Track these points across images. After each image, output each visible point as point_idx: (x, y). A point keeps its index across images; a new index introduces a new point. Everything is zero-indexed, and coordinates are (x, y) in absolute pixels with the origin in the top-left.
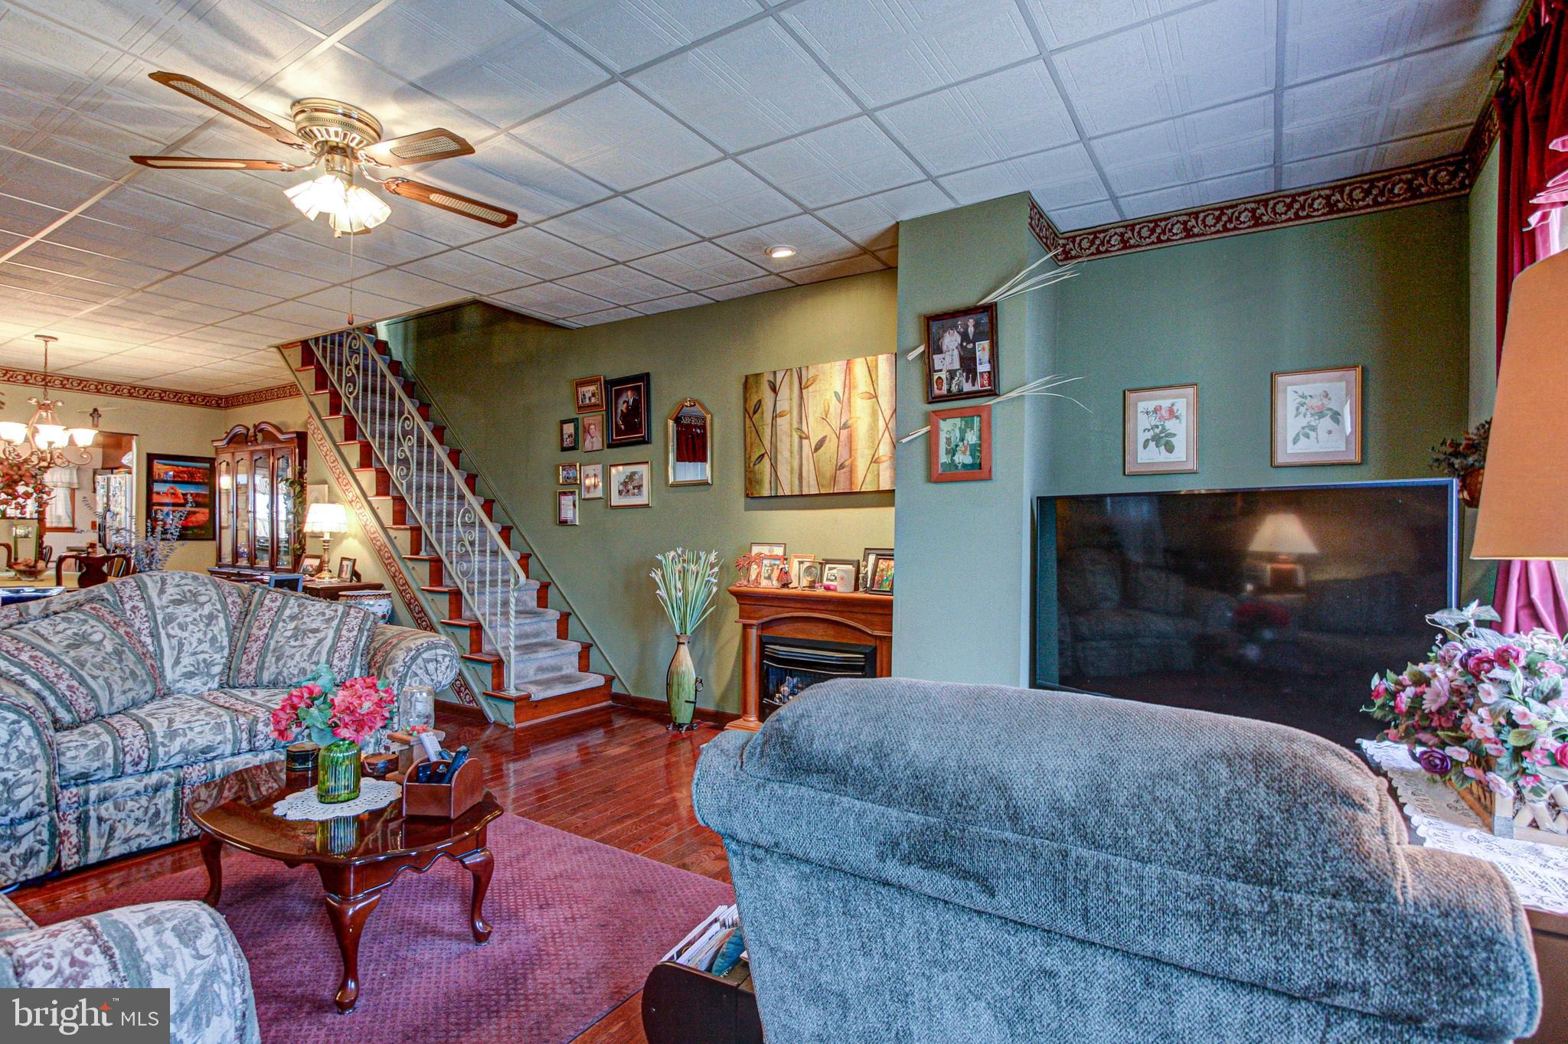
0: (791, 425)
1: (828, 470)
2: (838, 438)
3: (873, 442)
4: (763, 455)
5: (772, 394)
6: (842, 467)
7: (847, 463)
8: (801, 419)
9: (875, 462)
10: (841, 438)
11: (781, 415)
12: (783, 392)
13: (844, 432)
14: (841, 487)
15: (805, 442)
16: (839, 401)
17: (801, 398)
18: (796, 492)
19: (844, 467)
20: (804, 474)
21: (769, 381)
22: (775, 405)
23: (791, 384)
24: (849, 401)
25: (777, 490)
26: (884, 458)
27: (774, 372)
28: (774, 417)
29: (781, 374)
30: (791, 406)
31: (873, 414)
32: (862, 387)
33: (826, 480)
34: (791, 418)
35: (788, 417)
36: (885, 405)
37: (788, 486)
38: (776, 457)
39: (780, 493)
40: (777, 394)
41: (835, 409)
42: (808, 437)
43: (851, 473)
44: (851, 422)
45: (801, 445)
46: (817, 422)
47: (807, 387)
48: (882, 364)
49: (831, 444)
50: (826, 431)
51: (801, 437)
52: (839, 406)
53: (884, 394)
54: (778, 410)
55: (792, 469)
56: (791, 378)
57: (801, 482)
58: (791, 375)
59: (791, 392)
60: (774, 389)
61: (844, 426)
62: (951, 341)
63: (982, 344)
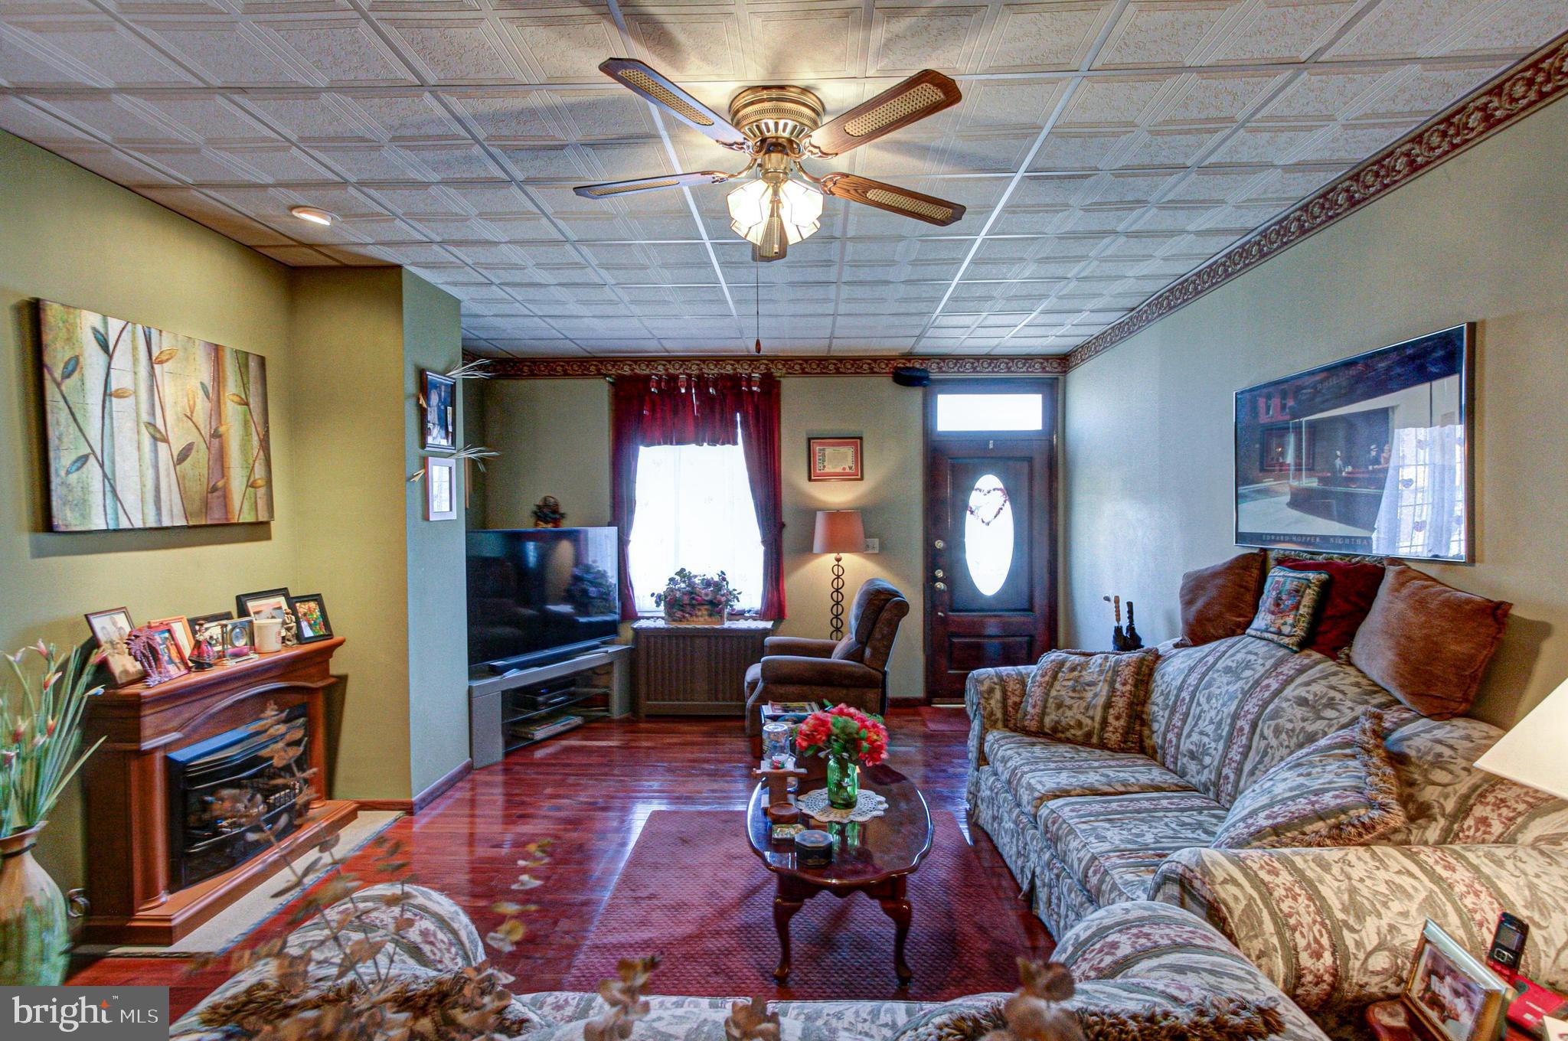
0: (138, 415)
1: (197, 489)
2: (208, 448)
3: (246, 461)
4: (85, 458)
5: (102, 357)
6: (214, 489)
7: (220, 485)
8: (153, 406)
9: (252, 486)
10: (212, 449)
11: (120, 394)
12: (121, 359)
13: (216, 442)
14: (216, 517)
15: (162, 447)
16: (208, 397)
17: (152, 374)
18: (151, 523)
19: (218, 492)
20: (164, 495)
21: (95, 331)
22: (108, 374)
23: (135, 349)
24: (219, 401)
25: (117, 519)
26: (260, 482)
27: (105, 317)
28: (107, 394)
29: (115, 325)
30: (136, 384)
31: (246, 424)
32: (232, 386)
33: (197, 505)
34: (137, 403)
35: (131, 400)
36: (257, 417)
37: (138, 516)
38: (113, 462)
39: (124, 524)
40: (111, 357)
41: (202, 407)
42: (166, 440)
43: (225, 497)
44: (222, 429)
45: (156, 451)
46: (178, 419)
47: (161, 362)
48: (253, 364)
49: (201, 456)
50: (193, 437)
51: (155, 438)
52: (208, 405)
53: (255, 402)
54: (114, 386)
55: (143, 486)
56: (134, 339)
57: (158, 509)
58: (134, 333)
59: (135, 360)
60: (104, 345)
61: (216, 435)
62: (434, 399)
63: (450, 409)
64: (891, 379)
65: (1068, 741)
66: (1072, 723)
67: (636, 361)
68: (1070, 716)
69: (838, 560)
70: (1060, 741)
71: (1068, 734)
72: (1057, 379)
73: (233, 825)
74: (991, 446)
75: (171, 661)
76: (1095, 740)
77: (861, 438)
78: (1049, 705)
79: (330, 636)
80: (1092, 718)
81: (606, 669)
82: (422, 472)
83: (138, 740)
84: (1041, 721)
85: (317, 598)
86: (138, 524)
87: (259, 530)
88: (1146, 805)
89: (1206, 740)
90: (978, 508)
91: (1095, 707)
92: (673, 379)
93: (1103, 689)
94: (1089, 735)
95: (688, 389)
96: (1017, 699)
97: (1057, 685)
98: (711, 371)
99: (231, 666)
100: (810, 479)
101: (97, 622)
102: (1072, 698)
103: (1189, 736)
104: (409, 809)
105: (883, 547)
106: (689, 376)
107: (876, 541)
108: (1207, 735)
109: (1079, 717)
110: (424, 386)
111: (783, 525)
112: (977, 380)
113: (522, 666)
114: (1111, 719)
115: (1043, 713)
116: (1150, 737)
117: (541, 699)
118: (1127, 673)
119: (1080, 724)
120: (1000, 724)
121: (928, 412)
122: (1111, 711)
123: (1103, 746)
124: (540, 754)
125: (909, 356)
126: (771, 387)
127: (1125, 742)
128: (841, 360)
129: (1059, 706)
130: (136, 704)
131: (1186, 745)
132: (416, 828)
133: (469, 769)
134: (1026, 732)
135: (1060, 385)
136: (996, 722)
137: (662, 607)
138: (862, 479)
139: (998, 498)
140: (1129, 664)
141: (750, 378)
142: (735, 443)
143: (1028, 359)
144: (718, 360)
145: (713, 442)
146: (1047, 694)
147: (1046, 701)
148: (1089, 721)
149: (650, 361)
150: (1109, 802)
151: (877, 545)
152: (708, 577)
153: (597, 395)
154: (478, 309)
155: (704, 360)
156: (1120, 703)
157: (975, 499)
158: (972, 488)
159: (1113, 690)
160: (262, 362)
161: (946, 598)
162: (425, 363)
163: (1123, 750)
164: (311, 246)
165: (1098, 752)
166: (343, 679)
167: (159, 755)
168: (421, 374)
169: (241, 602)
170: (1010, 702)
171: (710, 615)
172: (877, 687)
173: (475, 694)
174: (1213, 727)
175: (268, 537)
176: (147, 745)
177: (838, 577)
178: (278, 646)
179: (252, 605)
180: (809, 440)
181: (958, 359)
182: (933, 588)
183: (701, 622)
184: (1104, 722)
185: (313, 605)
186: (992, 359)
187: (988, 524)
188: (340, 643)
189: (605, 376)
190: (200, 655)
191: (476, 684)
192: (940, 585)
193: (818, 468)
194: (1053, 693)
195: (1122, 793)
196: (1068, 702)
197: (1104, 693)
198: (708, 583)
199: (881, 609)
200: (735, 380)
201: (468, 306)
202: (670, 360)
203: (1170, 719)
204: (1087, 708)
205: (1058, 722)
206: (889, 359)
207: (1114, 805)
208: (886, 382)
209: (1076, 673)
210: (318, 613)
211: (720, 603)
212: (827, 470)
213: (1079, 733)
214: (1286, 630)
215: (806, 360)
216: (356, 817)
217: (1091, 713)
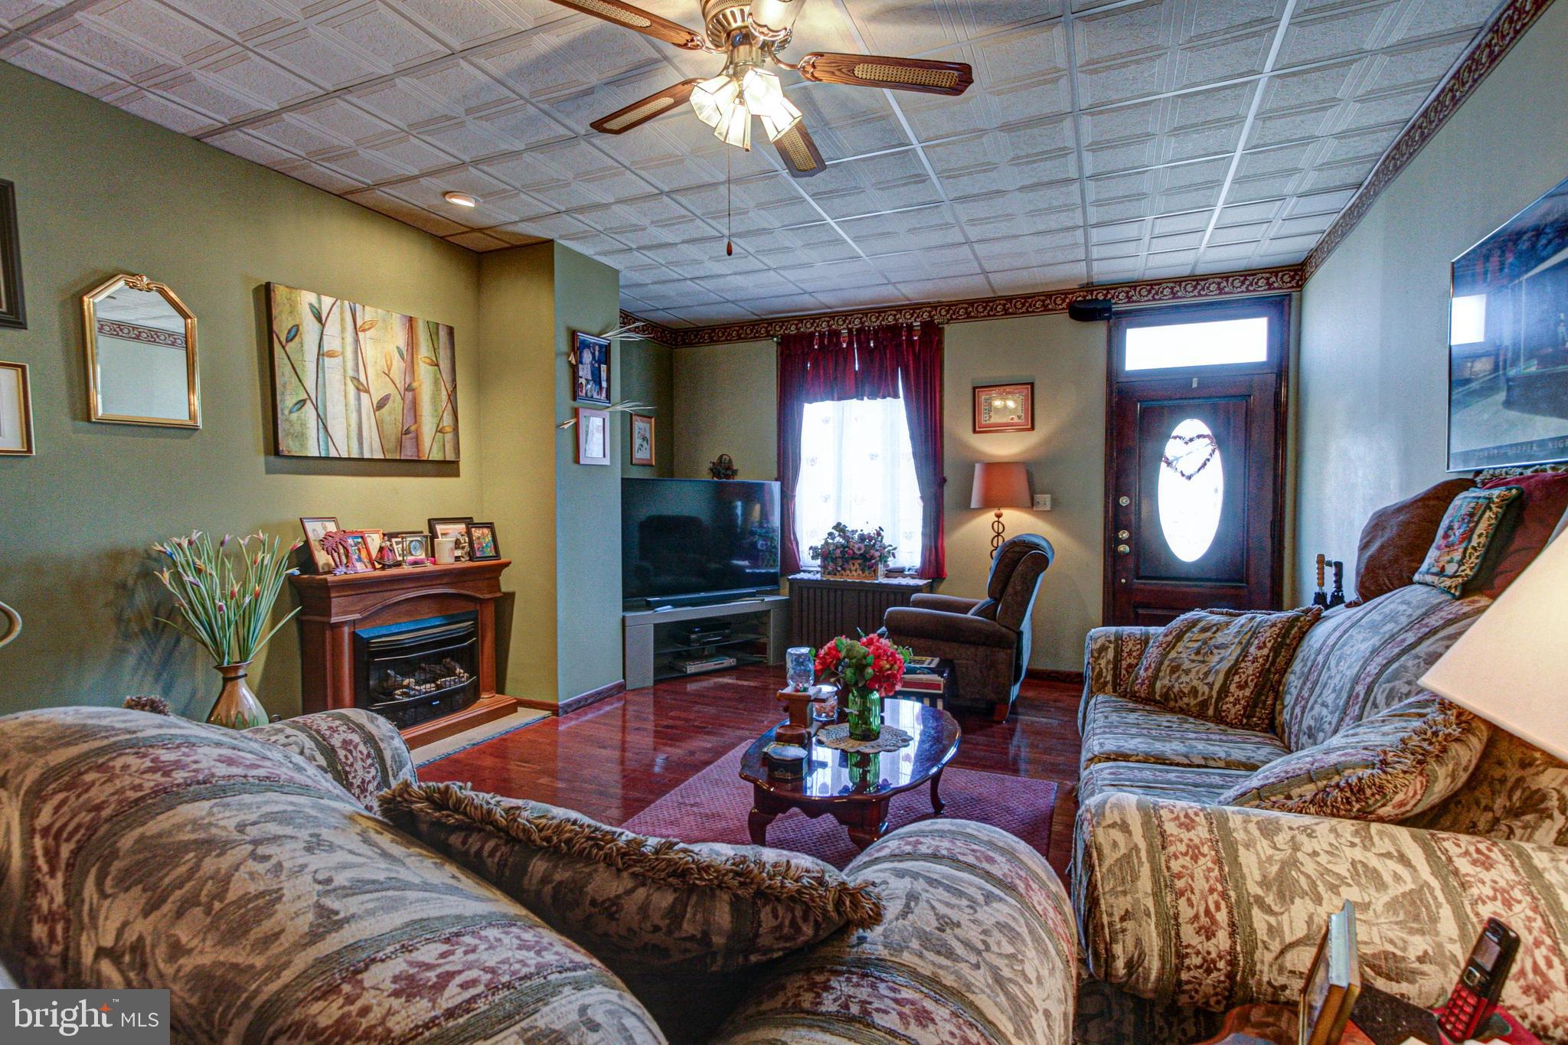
0: (345, 371)
1: (393, 430)
2: (403, 399)
3: (436, 411)
4: (303, 402)
5: (317, 325)
6: (407, 432)
7: (413, 428)
8: (357, 364)
9: (441, 432)
10: (406, 400)
11: (331, 354)
12: (332, 327)
13: (409, 395)
14: (408, 453)
15: (364, 396)
16: (403, 358)
17: (357, 341)
18: (355, 454)
19: (410, 433)
20: (365, 434)
21: (311, 306)
22: (321, 339)
23: (342, 320)
24: (412, 362)
25: (327, 449)
26: (448, 429)
27: (319, 295)
28: (320, 354)
29: (327, 301)
30: (343, 348)
31: (436, 382)
32: (424, 351)
33: (391, 444)
34: (344, 361)
35: (338, 360)
36: (446, 376)
37: (344, 446)
38: (325, 407)
39: (333, 454)
40: (323, 326)
41: (398, 366)
42: (367, 391)
43: (417, 440)
44: (415, 385)
45: (359, 399)
46: (378, 375)
47: (364, 331)
48: (443, 334)
49: (396, 405)
50: (390, 389)
51: (358, 389)
52: (403, 365)
53: (445, 364)
54: (326, 348)
55: (349, 425)
56: (342, 313)
57: (361, 443)
58: (342, 308)
59: (343, 329)
60: (319, 318)
61: (409, 388)
62: (587, 357)
63: (604, 367)
64: (1066, 316)
65: (1181, 711)
66: (1186, 691)
67: (800, 320)
68: (1183, 683)
69: (999, 516)
70: (1172, 711)
71: (1180, 703)
72: (1289, 295)
73: (404, 694)
74: (1195, 385)
75: (360, 559)
76: (1211, 712)
77: (1032, 385)
78: (1163, 668)
79: (497, 556)
80: (1211, 686)
81: (761, 616)
82: (573, 421)
83: (330, 616)
84: (1152, 685)
85: (490, 526)
86: (345, 455)
87: (448, 468)
88: (1217, 780)
89: (1325, 712)
90: (1177, 459)
91: (1217, 672)
92: (836, 334)
93: (1234, 652)
94: (1204, 704)
95: (850, 344)
96: (1133, 661)
97: (1180, 647)
98: (872, 323)
99: (406, 569)
100: (975, 431)
101: (310, 526)
102: (1193, 661)
103: (1312, 708)
104: (555, 710)
105: (1055, 503)
106: (850, 331)
107: (1048, 497)
108: (1327, 706)
109: (1195, 683)
110: (576, 345)
111: (944, 480)
112: (1177, 307)
113: (675, 604)
114: (1233, 688)
115: (1155, 677)
116: (1281, 712)
117: (693, 636)
118: (1267, 634)
119: (1194, 691)
120: (1109, 687)
121: (1114, 349)
122: (1237, 678)
123: (1220, 719)
124: (692, 687)
125: (1089, 287)
126: (932, 335)
127: (1249, 717)
128: (1009, 299)
129: (1175, 669)
130: (325, 588)
131: (1308, 721)
132: (562, 728)
133: (621, 688)
134: (1134, 697)
135: (1294, 304)
136: (1105, 683)
137: (819, 562)
138: (1033, 428)
139: (1204, 447)
140: (1274, 625)
141: (910, 327)
142: (896, 396)
143: (1247, 275)
144: (880, 311)
145: (873, 396)
146: (1164, 656)
147: (1161, 663)
148: (1206, 689)
149: (815, 318)
150: (1167, 772)
151: (1049, 503)
152: (866, 532)
153: (765, 355)
154: (636, 277)
155: (865, 313)
156: (1249, 669)
157: (1172, 448)
158: (1169, 437)
159: (1244, 654)
160: (451, 331)
161: (1131, 564)
162: (575, 324)
163: (1243, 727)
164: (480, 230)
165: (1212, 725)
166: (511, 596)
167: (346, 630)
168: (573, 334)
169: (432, 523)
170: (1124, 664)
171: (863, 571)
172: (1010, 647)
173: (628, 623)
174: (1333, 696)
175: (457, 475)
176: (334, 620)
177: (999, 534)
178: (452, 560)
179: (440, 528)
180: (974, 389)
181: (1153, 285)
182: (1115, 550)
183: (853, 575)
184: (1224, 691)
185: (486, 531)
186: (1197, 280)
187: (1189, 478)
188: (507, 564)
189: (773, 336)
190: (382, 558)
191: (629, 614)
192: (1124, 548)
193: (984, 419)
194: (1173, 655)
195: (1199, 766)
196: (1186, 665)
197: (1234, 657)
198: (862, 538)
199: (1016, 563)
200: (895, 329)
201: (627, 276)
202: (832, 316)
203: (1302, 689)
204: (1206, 674)
205: (1171, 688)
206: (1065, 293)
207: (1172, 776)
208: (1064, 317)
209: (1209, 634)
210: (490, 538)
211: (872, 557)
212: (993, 421)
213: (1193, 702)
214: (1451, 569)
215: (971, 303)
216: (516, 711)
217: (1210, 679)
